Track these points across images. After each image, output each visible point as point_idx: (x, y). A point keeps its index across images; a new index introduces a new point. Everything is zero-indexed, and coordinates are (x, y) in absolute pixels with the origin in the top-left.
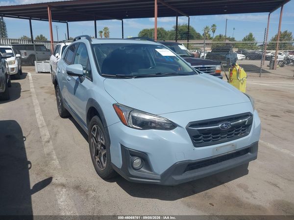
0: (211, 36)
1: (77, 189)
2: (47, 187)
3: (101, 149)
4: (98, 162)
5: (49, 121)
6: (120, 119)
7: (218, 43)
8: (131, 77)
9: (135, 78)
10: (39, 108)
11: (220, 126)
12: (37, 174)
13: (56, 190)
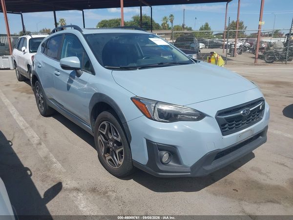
0: (170, 26)
1: (95, 192)
2: (59, 194)
3: (113, 146)
4: (110, 160)
5: (31, 121)
6: (143, 113)
7: (177, 33)
8: (134, 68)
9: (139, 69)
10: (14, 108)
11: (242, 112)
12: (43, 181)
13: (71, 195)
